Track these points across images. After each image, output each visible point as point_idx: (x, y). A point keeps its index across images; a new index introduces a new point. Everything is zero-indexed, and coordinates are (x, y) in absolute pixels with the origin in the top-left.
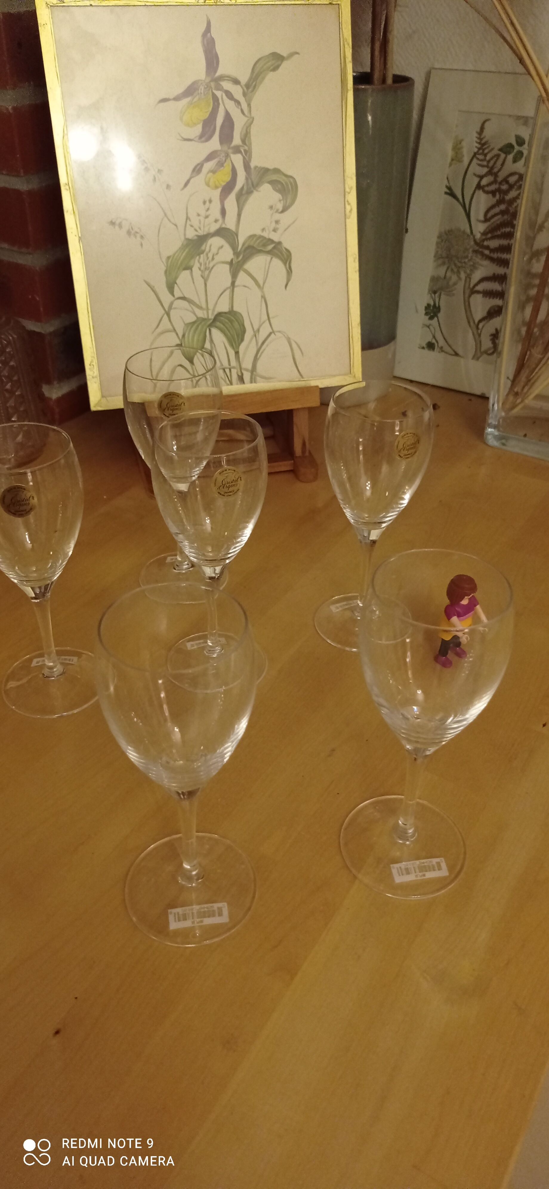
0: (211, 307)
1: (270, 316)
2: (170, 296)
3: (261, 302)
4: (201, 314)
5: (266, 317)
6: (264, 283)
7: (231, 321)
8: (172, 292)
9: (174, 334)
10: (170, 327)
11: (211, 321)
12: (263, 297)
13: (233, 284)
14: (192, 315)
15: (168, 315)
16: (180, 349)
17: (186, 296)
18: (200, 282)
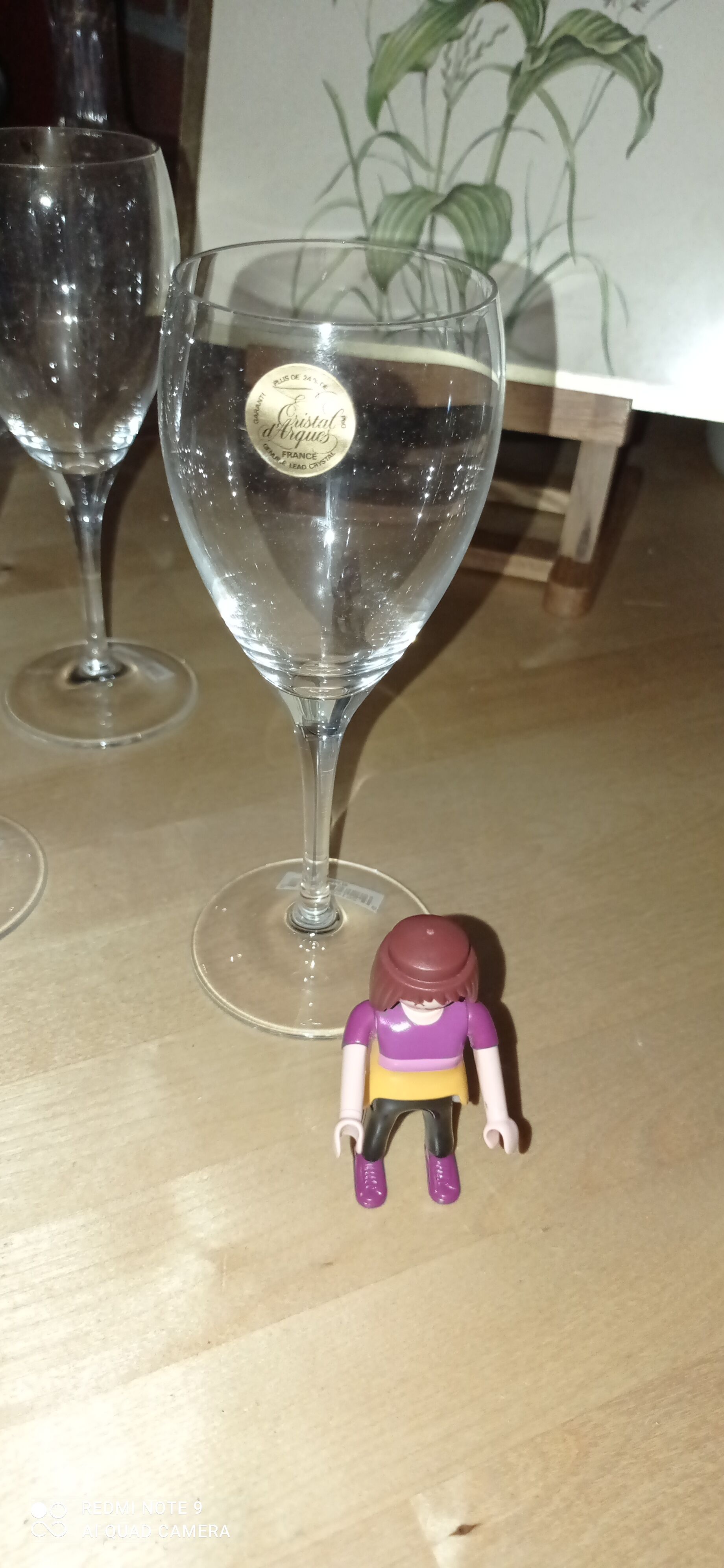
0: (449, 164)
1: (576, 213)
2: (367, 123)
3: (564, 173)
4: (422, 178)
5: (564, 216)
6: (580, 132)
7: (482, 207)
8: (374, 116)
9: (356, 213)
10: (354, 196)
11: (442, 199)
12: (570, 167)
13: (509, 120)
14: (403, 176)
15: (356, 166)
16: (365, 249)
17: (404, 131)
18: (438, 103)
